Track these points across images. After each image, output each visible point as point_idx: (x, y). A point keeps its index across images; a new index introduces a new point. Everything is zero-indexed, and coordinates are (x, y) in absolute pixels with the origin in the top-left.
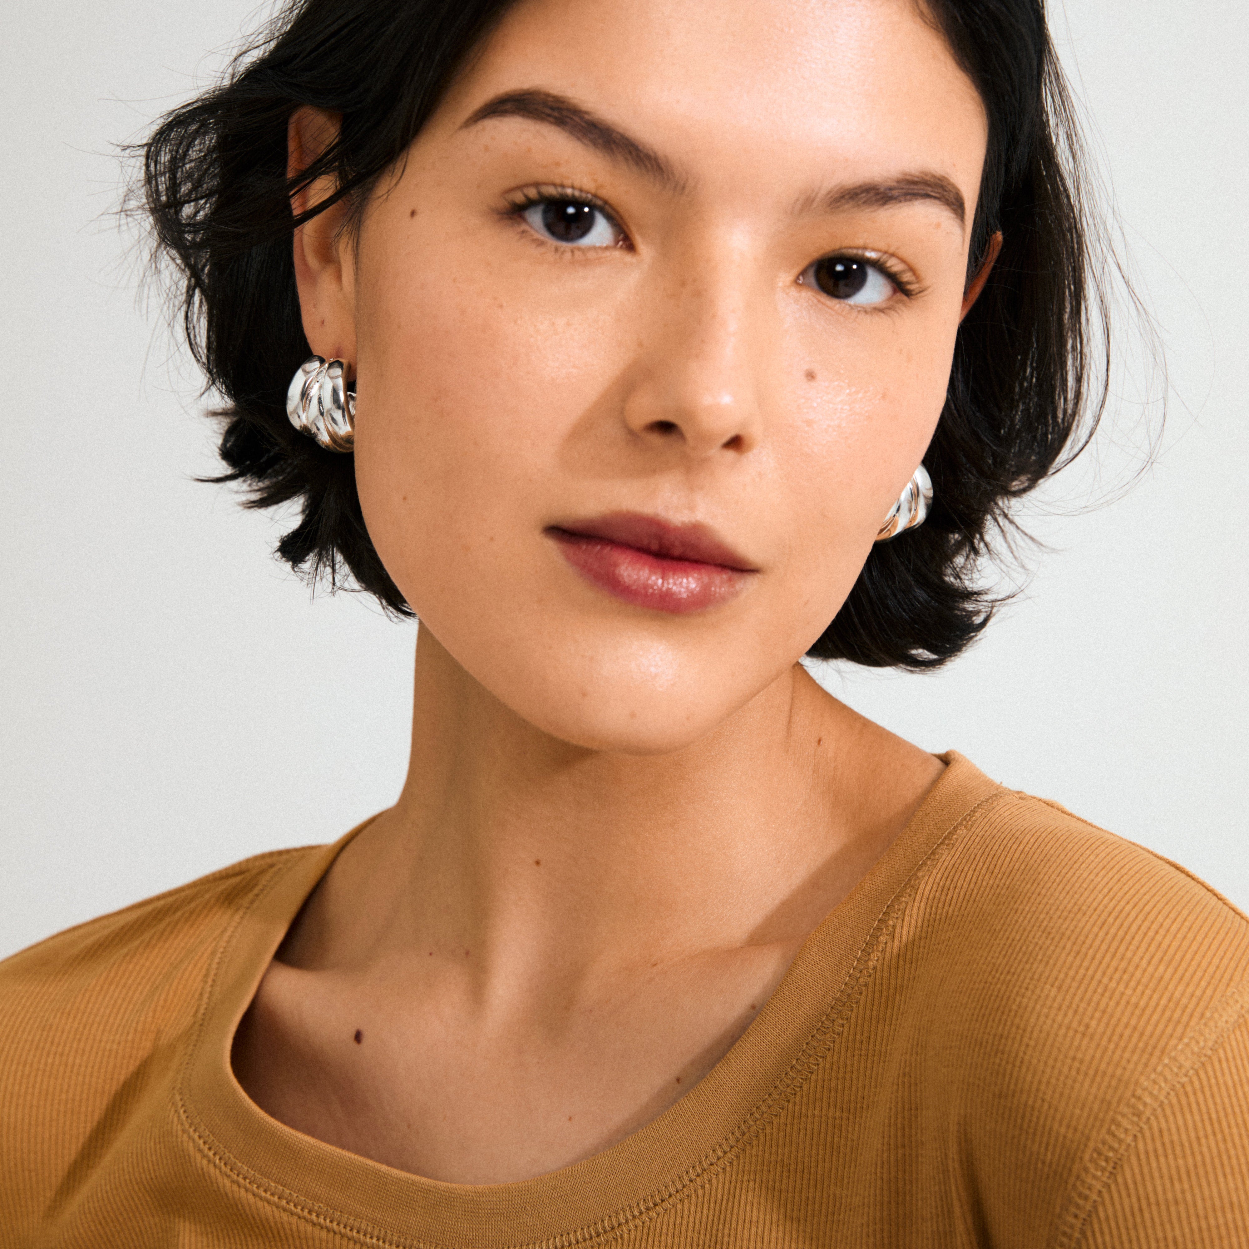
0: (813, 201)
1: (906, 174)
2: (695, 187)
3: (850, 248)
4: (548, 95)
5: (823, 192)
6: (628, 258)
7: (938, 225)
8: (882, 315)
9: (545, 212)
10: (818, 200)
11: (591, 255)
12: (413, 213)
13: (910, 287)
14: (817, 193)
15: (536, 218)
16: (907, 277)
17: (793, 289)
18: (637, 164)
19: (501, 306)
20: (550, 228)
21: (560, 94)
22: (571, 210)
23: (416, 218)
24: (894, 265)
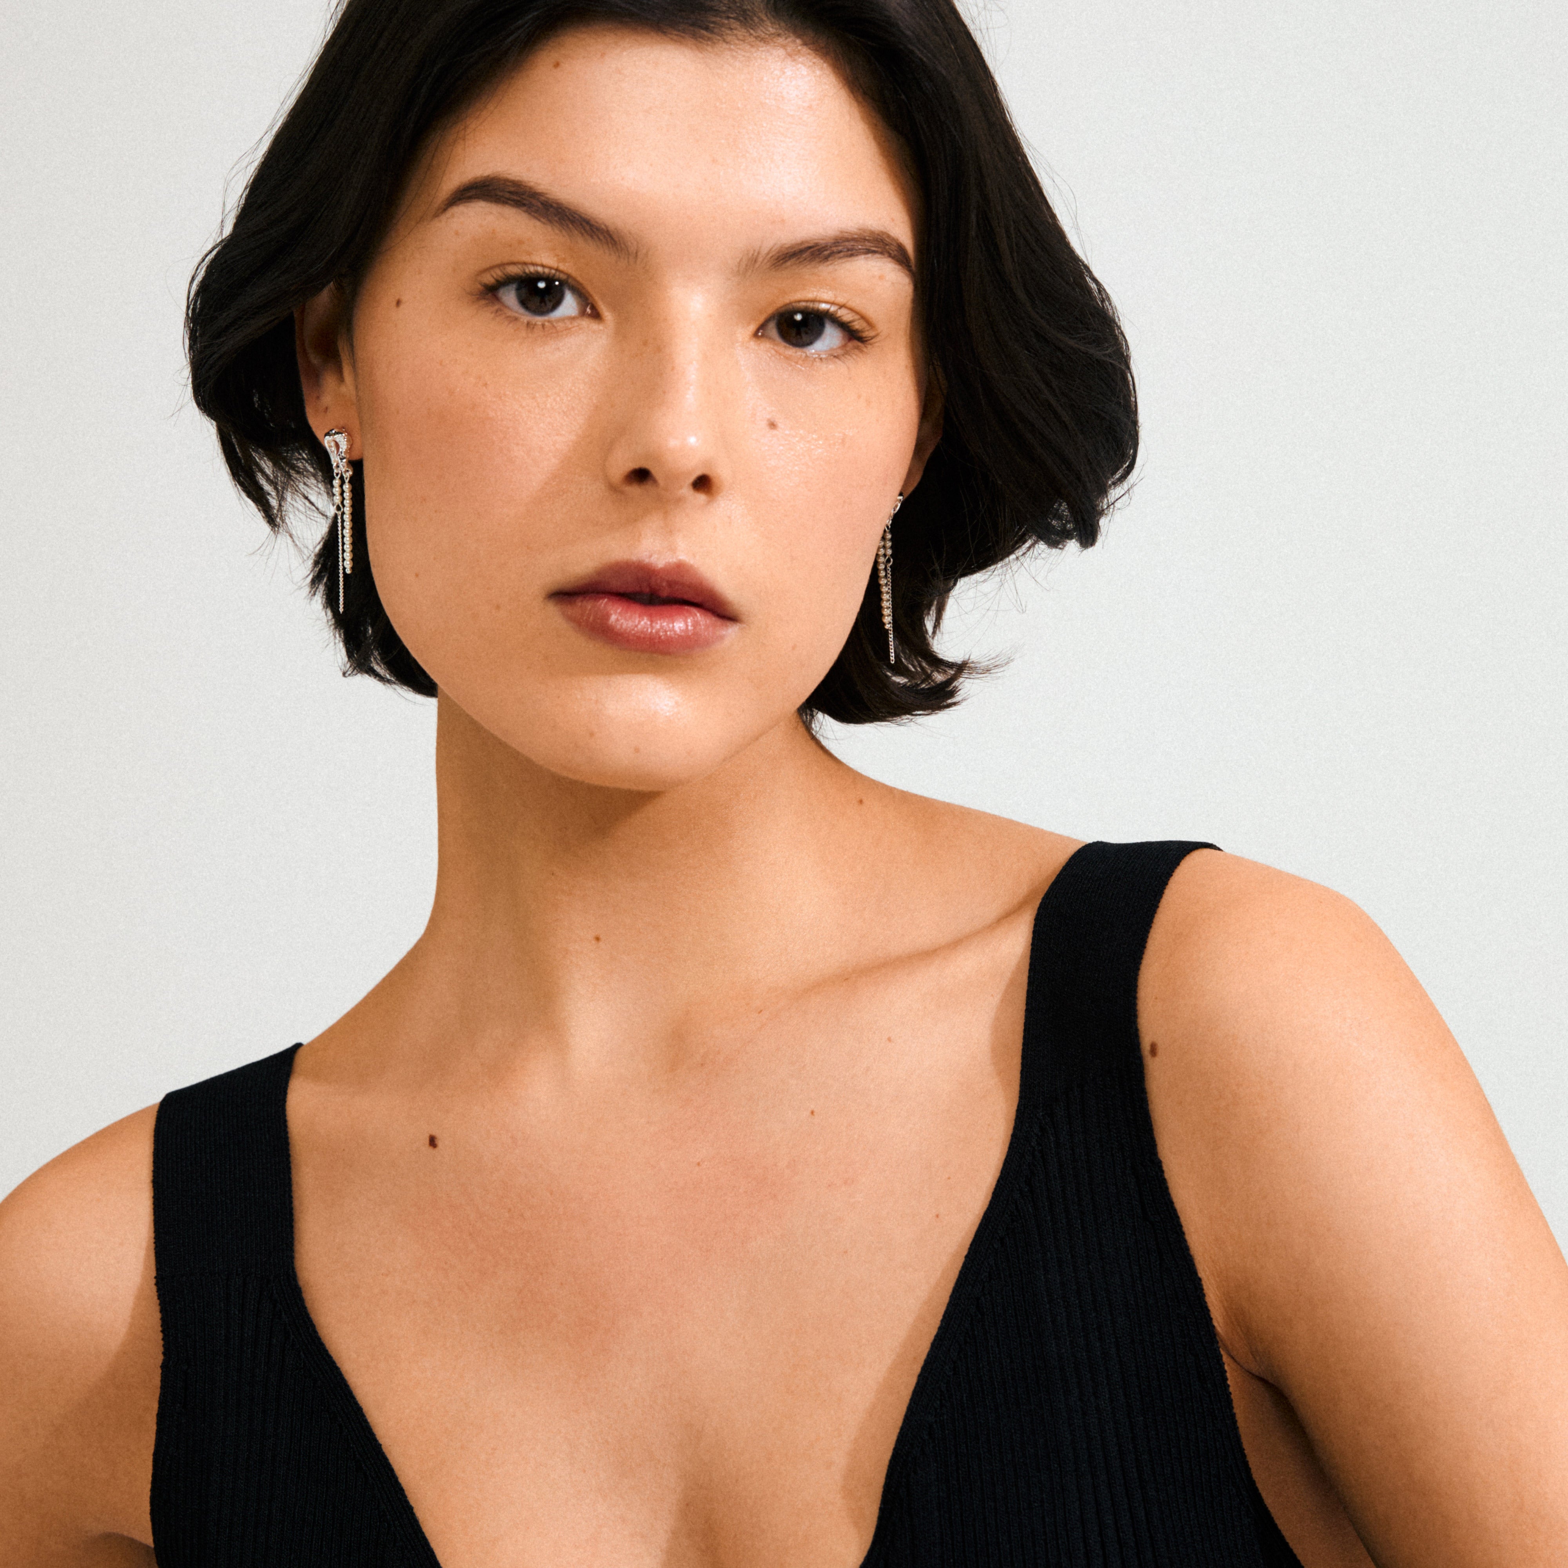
0: (756, 261)
1: (842, 232)
2: (646, 255)
3: (799, 301)
4: (507, 180)
5: (764, 251)
6: (594, 326)
7: (881, 277)
8: (837, 360)
9: (518, 289)
10: (760, 259)
11: (560, 326)
12: (398, 303)
13: (865, 335)
14: (759, 253)
15: (510, 297)
16: (858, 325)
17: (752, 343)
18: (592, 237)
19: (486, 385)
20: (524, 303)
21: (517, 178)
22: (542, 285)
23: (402, 306)
24: (845, 316)
